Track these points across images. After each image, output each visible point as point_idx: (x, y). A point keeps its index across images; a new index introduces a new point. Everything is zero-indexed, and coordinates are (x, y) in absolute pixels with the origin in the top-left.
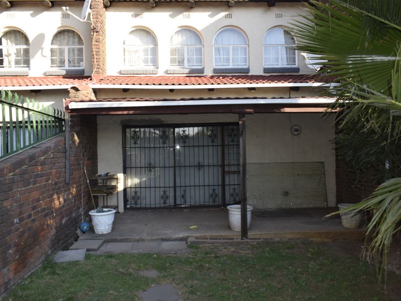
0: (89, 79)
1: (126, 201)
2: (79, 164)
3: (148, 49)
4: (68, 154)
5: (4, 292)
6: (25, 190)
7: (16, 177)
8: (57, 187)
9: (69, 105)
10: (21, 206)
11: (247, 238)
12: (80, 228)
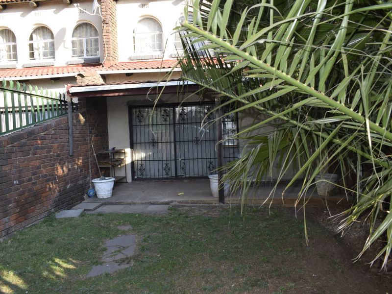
0: (101, 66)
1: (133, 173)
2: (85, 140)
3: (154, 36)
4: (70, 131)
5: (5, 236)
6: (25, 159)
7: (14, 148)
8: (59, 158)
9: (70, 90)
10: (20, 171)
11: (224, 203)
12: (87, 193)
